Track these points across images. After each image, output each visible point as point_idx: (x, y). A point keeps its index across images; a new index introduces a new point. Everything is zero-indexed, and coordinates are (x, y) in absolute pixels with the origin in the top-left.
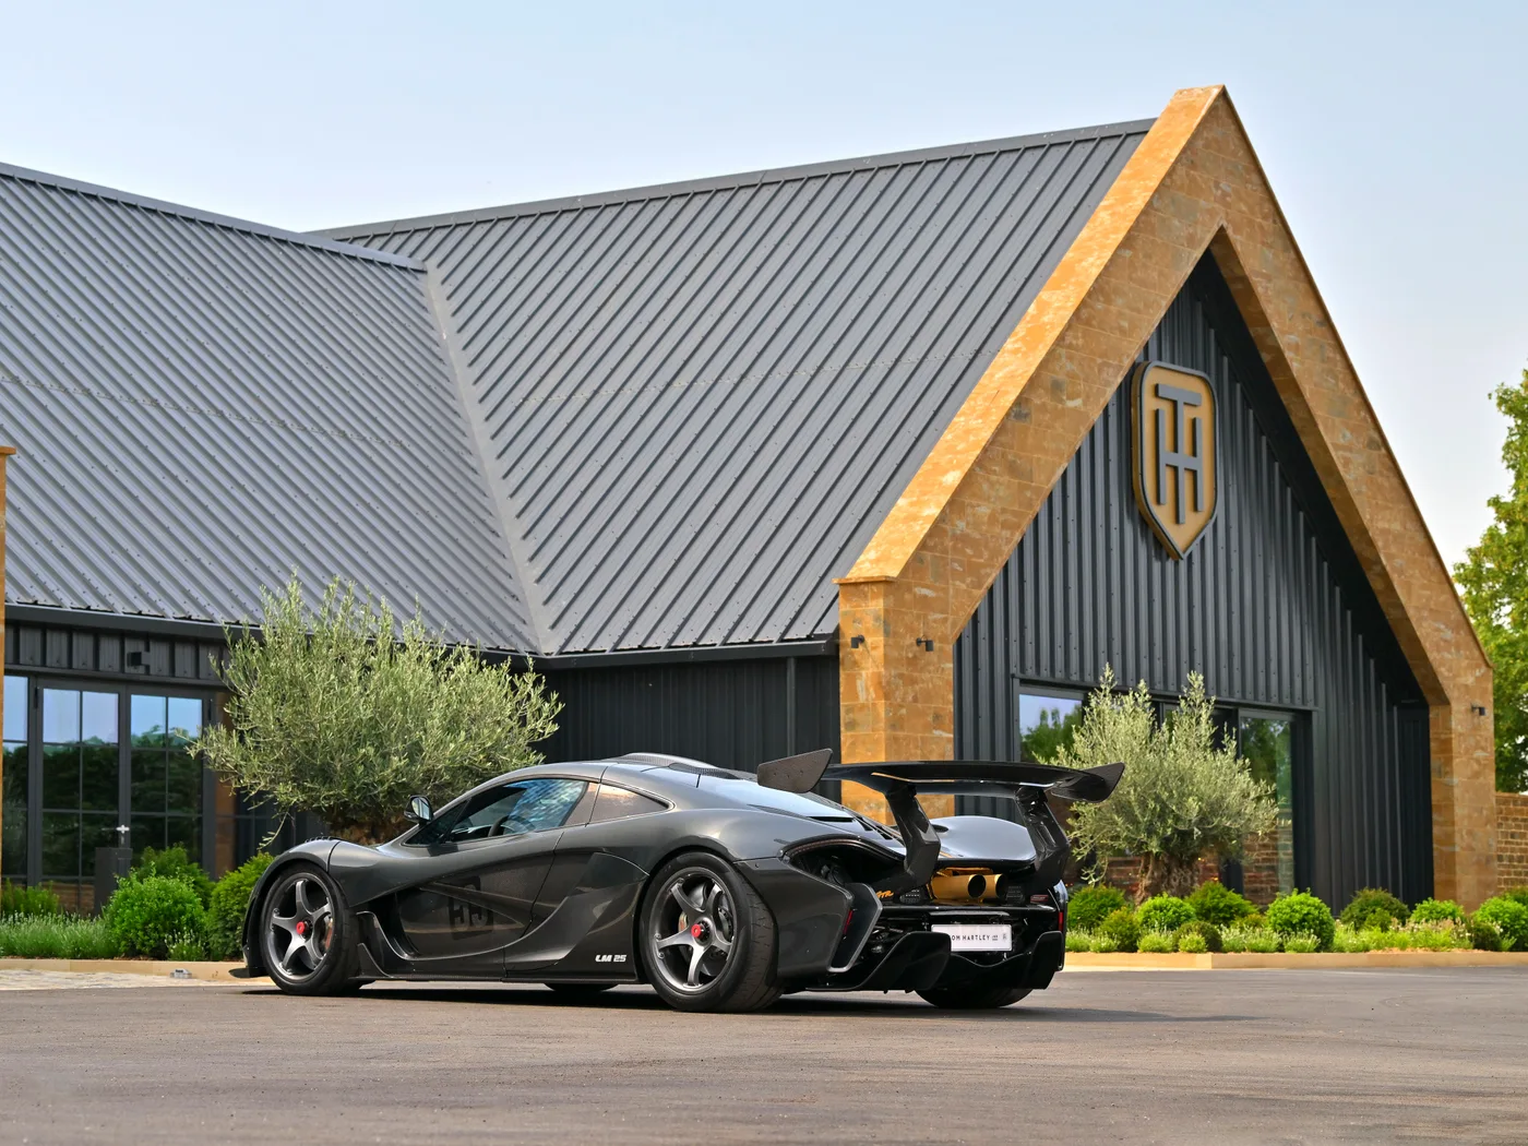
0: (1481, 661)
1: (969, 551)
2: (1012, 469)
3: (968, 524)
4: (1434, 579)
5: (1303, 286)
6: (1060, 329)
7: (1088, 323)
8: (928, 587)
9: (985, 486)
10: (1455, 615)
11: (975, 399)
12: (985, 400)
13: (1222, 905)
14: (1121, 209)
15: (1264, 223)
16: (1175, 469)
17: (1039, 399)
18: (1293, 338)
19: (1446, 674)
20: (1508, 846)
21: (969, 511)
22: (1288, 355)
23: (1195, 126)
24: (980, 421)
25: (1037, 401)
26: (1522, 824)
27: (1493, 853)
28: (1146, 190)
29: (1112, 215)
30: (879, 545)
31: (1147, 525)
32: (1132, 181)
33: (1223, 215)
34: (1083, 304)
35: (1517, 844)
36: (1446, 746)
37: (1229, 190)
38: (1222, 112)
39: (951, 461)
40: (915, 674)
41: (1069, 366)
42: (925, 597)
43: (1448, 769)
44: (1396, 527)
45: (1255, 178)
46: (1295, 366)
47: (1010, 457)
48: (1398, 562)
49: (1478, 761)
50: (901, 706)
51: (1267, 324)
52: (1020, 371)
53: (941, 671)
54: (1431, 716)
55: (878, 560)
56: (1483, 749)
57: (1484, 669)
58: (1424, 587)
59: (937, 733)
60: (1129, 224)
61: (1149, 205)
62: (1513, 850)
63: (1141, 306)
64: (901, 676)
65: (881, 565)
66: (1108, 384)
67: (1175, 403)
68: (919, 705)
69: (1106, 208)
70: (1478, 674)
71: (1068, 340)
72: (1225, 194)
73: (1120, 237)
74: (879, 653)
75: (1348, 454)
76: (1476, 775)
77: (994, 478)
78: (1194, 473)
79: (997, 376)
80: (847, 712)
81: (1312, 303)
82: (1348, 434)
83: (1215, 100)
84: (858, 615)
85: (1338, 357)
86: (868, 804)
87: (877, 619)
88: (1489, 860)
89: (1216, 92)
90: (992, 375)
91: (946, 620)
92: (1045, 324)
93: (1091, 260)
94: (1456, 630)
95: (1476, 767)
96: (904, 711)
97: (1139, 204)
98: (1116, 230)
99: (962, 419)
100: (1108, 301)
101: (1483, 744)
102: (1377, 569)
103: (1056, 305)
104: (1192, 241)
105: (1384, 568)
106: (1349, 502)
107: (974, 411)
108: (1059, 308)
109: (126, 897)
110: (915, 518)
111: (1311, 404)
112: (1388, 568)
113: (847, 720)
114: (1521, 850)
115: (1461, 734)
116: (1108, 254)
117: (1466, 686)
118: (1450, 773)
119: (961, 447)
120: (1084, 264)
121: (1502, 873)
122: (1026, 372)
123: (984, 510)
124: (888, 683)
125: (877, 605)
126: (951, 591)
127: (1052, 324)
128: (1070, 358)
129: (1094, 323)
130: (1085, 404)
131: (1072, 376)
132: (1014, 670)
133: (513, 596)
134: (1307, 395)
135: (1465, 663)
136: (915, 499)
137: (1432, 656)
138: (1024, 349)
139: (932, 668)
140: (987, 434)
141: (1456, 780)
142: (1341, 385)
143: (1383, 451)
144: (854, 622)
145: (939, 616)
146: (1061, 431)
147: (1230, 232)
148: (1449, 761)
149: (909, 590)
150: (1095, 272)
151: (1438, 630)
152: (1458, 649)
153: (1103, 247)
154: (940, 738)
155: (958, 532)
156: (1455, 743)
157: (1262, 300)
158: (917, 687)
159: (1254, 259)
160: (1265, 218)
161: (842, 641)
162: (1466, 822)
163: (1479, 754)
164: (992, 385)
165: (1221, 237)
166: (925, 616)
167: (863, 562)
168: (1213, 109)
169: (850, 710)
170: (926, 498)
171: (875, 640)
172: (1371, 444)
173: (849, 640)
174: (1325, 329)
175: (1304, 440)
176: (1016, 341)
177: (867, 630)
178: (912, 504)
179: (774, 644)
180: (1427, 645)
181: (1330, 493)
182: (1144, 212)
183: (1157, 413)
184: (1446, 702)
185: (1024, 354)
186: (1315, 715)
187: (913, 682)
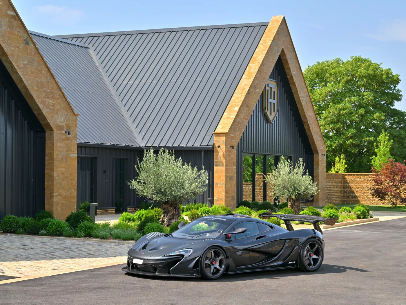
0: (324, 144)
1: (239, 125)
2: (247, 106)
3: (239, 119)
4: (317, 126)
5: (296, 61)
6: (256, 73)
7: (260, 72)
8: (232, 134)
9: (242, 110)
10: (320, 134)
11: (238, 89)
12: (241, 90)
13: (314, 212)
14: (265, 45)
15: (290, 47)
16: (271, 103)
17: (252, 90)
18: (294, 73)
19: (318, 147)
20: (327, 185)
21: (240, 116)
22: (294, 77)
23: (279, 25)
24: (240, 95)
25: (251, 90)
26: (330, 180)
27: (325, 187)
28: (270, 40)
29: (263, 46)
30: (222, 124)
31: (265, 116)
32: (266, 38)
33: (283, 45)
34: (260, 67)
35: (329, 184)
36: (317, 163)
37: (284, 40)
38: (284, 22)
39: (235, 104)
40: (230, 154)
41: (257, 82)
42: (232, 136)
43: (318, 168)
44: (311, 114)
45: (289, 37)
46: (294, 79)
47: (247, 103)
48: (311, 122)
49: (323, 166)
50: (228, 161)
51: (290, 70)
52: (248, 83)
53: (235, 152)
54: (314, 156)
55: (222, 128)
56: (324, 163)
57: (324, 145)
58: (315, 128)
59: (233, 167)
60: (268, 49)
61: (271, 44)
62: (328, 186)
63: (269, 67)
64: (228, 155)
65: (223, 129)
66: (263, 85)
67: (271, 88)
68: (231, 161)
69: (261, 44)
70: (323, 147)
71: (257, 76)
72: (284, 41)
73: (266, 51)
74: (224, 150)
75: (303, 99)
76: (323, 169)
77: (244, 108)
78: (274, 104)
79: (242, 84)
80: (216, 163)
81: (298, 64)
82: (303, 94)
83: (283, 19)
84: (219, 141)
85: (302, 77)
86: (220, 183)
87: (223, 142)
88: (324, 188)
89: (282, 17)
90: (241, 84)
91: (235, 141)
92: (252, 72)
93: (260, 57)
94: (320, 137)
95: (323, 167)
96: (228, 162)
97: (269, 43)
98: (265, 50)
99: (236, 94)
100: (264, 67)
101: (324, 162)
102: (307, 124)
103: (254, 67)
104: (278, 51)
105: (308, 124)
106: (303, 109)
107: (238, 93)
108: (254, 68)
109: (149, 228)
110: (229, 118)
111: (297, 88)
112: (309, 124)
113: (216, 164)
114: (330, 186)
115: (320, 160)
116: (264, 56)
117: (321, 149)
118: (318, 169)
119: (237, 101)
120: (258, 58)
121: (326, 191)
122: (249, 84)
123: (242, 116)
124: (226, 156)
125: (223, 138)
126: (236, 135)
127: (254, 72)
128: (257, 80)
129: (261, 71)
130: (259, 90)
131: (257, 84)
132: (242, 150)
133: (131, 132)
134: (296, 86)
135: (321, 144)
136: (228, 113)
137: (316, 143)
138: (248, 78)
139: (233, 152)
140: (243, 98)
141: (319, 171)
142: (302, 83)
143: (309, 97)
144: (218, 142)
145: (234, 140)
146: (255, 97)
147: (284, 49)
148: (318, 166)
149: (229, 135)
150: (262, 60)
151: (317, 137)
152: (320, 142)
153: (262, 54)
154: (234, 168)
155: (238, 121)
156: (319, 162)
157: (289, 64)
158: (230, 157)
159: (289, 55)
160: (290, 46)
161: (214, 146)
162: (321, 180)
163: (323, 165)
164: (241, 86)
165: (283, 51)
166: (232, 140)
167: (219, 128)
168: (282, 21)
169: (216, 162)
170: (231, 113)
171: (223, 147)
172: (307, 96)
173: (217, 146)
174: (300, 70)
175: (294, 95)
176: (245, 76)
177: (221, 144)
178: (228, 115)
179: (199, 147)
180: (315, 141)
181: (299, 107)
182: (270, 46)
183: (268, 90)
184: (318, 153)
185: (248, 79)
186: (293, 157)
187: (229, 156)
